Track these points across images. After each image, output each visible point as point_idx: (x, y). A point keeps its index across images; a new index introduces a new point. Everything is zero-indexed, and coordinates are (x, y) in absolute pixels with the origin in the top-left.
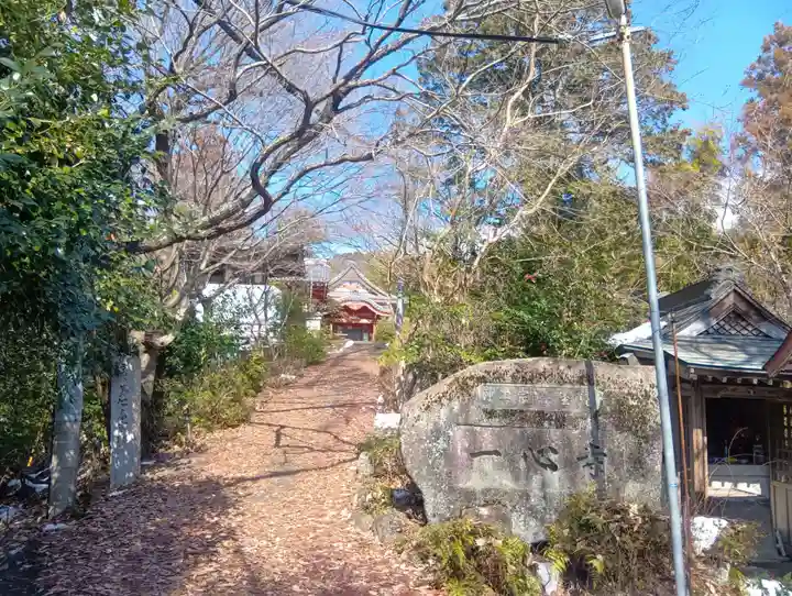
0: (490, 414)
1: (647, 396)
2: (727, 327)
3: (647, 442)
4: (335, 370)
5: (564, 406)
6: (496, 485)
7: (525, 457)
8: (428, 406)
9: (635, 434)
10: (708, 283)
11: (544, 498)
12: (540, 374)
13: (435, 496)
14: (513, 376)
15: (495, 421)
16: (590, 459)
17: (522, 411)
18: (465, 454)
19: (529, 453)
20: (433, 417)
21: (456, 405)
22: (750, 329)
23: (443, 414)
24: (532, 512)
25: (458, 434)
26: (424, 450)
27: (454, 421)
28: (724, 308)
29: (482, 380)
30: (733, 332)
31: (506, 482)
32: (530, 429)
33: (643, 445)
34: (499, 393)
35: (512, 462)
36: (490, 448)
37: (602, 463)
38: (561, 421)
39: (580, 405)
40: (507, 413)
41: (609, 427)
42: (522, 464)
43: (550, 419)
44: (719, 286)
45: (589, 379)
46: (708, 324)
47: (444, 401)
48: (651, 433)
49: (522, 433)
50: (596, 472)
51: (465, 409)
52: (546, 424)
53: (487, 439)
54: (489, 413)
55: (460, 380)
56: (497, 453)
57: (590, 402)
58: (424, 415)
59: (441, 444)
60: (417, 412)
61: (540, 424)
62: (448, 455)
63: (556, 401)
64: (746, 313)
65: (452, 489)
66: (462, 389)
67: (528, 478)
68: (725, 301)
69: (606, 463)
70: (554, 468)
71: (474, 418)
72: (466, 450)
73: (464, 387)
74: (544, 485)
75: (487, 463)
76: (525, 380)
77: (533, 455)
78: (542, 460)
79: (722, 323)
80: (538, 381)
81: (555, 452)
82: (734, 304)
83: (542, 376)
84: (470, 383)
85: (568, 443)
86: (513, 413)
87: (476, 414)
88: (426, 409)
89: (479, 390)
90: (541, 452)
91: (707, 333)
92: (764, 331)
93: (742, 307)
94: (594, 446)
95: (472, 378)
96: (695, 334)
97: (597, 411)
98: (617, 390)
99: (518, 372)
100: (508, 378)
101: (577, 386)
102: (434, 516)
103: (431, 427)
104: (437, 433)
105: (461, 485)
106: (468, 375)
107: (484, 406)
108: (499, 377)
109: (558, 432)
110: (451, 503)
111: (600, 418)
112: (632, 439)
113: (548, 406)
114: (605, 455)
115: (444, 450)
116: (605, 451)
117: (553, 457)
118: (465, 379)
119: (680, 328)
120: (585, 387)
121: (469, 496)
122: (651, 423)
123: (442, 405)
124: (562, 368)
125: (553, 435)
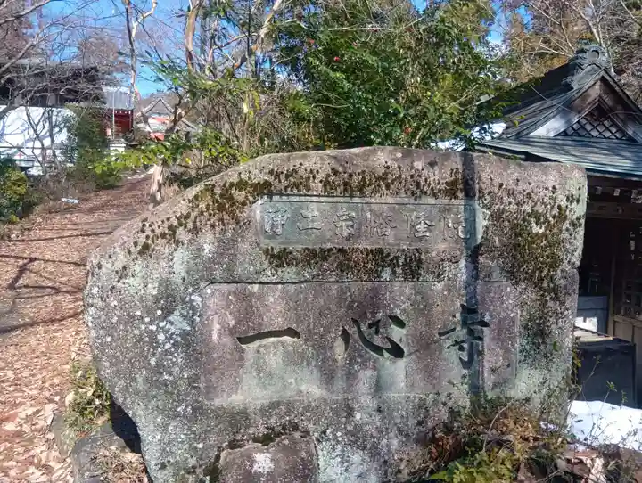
0: (280, 259)
1: (561, 217)
2: (589, 127)
3: (556, 299)
4: (130, 194)
5: (421, 239)
6: (290, 394)
7: (346, 336)
8: (146, 247)
9: (537, 285)
10: (570, 68)
11: (379, 410)
12: (378, 178)
13: (164, 427)
14: (326, 183)
15: (289, 273)
16: (461, 333)
17: (342, 251)
18: (227, 340)
19: (352, 330)
20: (159, 269)
21: (208, 244)
22: (614, 130)
23: (179, 261)
24: (357, 438)
25: (213, 301)
26: (139, 339)
27: (203, 274)
28: (590, 100)
29: (263, 189)
30: (595, 133)
31: (310, 387)
32: (357, 286)
33: (551, 304)
34: (297, 217)
35: (323, 348)
36: (279, 323)
37: (481, 339)
38: (413, 267)
39: (448, 234)
40: (314, 256)
41: (496, 276)
42: (339, 349)
43: (394, 264)
44: (581, 73)
45: (465, 186)
46: (568, 122)
47: (182, 234)
48: (563, 282)
49: (342, 293)
50: (471, 355)
51: (226, 249)
52: (386, 274)
53: (274, 308)
54: (278, 257)
55: (218, 191)
56: (292, 332)
57: (466, 230)
58: (137, 267)
59: (177, 323)
60: (121, 259)
61: (375, 274)
62: (191, 344)
63: (404, 230)
64: (611, 110)
65: (199, 411)
66: (221, 208)
67: (351, 376)
68: (590, 91)
69: (487, 339)
70: (397, 352)
71: (244, 268)
72: (232, 332)
73: (226, 205)
74: (378, 387)
75: (272, 353)
76: (348, 190)
77: (360, 332)
78: (378, 341)
79: (584, 121)
80: (375, 191)
81: (401, 324)
82: (600, 96)
83: (384, 180)
84: (239, 196)
85: (424, 307)
86: (325, 254)
87: (249, 258)
88: (141, 253)
89: (259, 210)
90: (375, 325)
91: (565, 134)
92: (630, 132)
93: (609, 101)
94: (469, 311)
95: (241, 185)
96: (552, 134)
97: (478, 247)
98: (513, 207)
99: (335, 172)
100: (317, 186)
101: (446, 201)
102: (163, 466)
103: (152, 290)
104: (168, 300)
105: (217, 402)
106: (235, 179)
107: (266, 243)
108: (299, 184)
109: (408, 289)
110: (198, 440)
111: (481, 259)
112: (531, 294)
113: (392, 239)
114: (486, 324)
115: (184, 334)
116: (487, 318)
117: (397, 333)
118: (227, 189)
119: (536, 125)
120: (460, 202)
121: (237, 420)
122: (565, 266)
123: (177, 243)
124: (418, 165)
125: (399, 294)
